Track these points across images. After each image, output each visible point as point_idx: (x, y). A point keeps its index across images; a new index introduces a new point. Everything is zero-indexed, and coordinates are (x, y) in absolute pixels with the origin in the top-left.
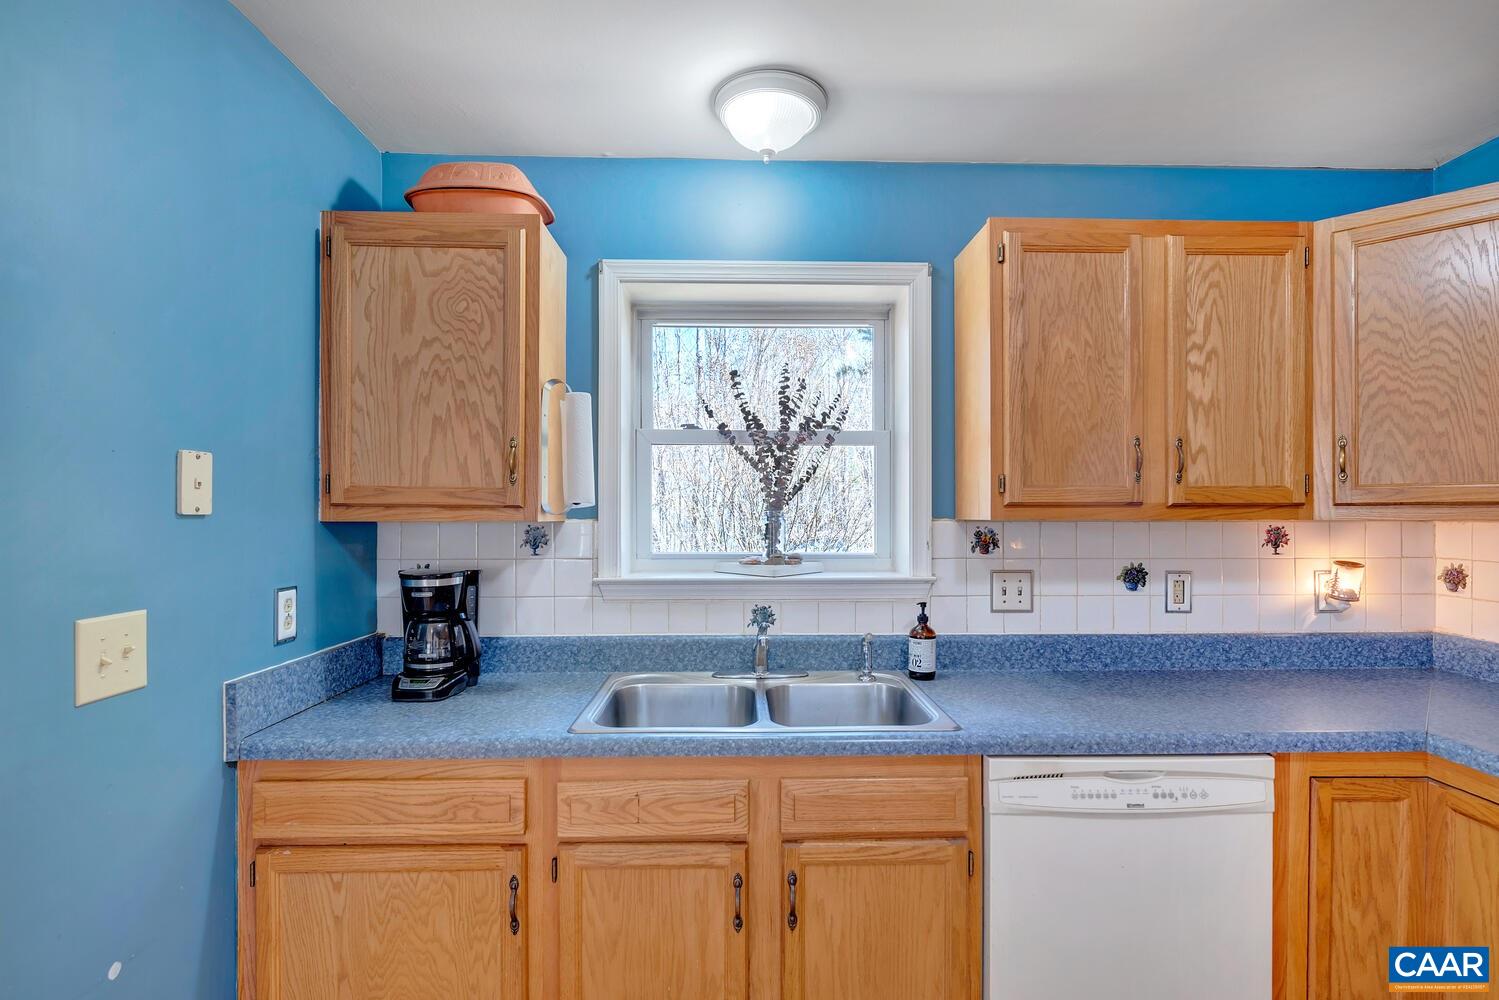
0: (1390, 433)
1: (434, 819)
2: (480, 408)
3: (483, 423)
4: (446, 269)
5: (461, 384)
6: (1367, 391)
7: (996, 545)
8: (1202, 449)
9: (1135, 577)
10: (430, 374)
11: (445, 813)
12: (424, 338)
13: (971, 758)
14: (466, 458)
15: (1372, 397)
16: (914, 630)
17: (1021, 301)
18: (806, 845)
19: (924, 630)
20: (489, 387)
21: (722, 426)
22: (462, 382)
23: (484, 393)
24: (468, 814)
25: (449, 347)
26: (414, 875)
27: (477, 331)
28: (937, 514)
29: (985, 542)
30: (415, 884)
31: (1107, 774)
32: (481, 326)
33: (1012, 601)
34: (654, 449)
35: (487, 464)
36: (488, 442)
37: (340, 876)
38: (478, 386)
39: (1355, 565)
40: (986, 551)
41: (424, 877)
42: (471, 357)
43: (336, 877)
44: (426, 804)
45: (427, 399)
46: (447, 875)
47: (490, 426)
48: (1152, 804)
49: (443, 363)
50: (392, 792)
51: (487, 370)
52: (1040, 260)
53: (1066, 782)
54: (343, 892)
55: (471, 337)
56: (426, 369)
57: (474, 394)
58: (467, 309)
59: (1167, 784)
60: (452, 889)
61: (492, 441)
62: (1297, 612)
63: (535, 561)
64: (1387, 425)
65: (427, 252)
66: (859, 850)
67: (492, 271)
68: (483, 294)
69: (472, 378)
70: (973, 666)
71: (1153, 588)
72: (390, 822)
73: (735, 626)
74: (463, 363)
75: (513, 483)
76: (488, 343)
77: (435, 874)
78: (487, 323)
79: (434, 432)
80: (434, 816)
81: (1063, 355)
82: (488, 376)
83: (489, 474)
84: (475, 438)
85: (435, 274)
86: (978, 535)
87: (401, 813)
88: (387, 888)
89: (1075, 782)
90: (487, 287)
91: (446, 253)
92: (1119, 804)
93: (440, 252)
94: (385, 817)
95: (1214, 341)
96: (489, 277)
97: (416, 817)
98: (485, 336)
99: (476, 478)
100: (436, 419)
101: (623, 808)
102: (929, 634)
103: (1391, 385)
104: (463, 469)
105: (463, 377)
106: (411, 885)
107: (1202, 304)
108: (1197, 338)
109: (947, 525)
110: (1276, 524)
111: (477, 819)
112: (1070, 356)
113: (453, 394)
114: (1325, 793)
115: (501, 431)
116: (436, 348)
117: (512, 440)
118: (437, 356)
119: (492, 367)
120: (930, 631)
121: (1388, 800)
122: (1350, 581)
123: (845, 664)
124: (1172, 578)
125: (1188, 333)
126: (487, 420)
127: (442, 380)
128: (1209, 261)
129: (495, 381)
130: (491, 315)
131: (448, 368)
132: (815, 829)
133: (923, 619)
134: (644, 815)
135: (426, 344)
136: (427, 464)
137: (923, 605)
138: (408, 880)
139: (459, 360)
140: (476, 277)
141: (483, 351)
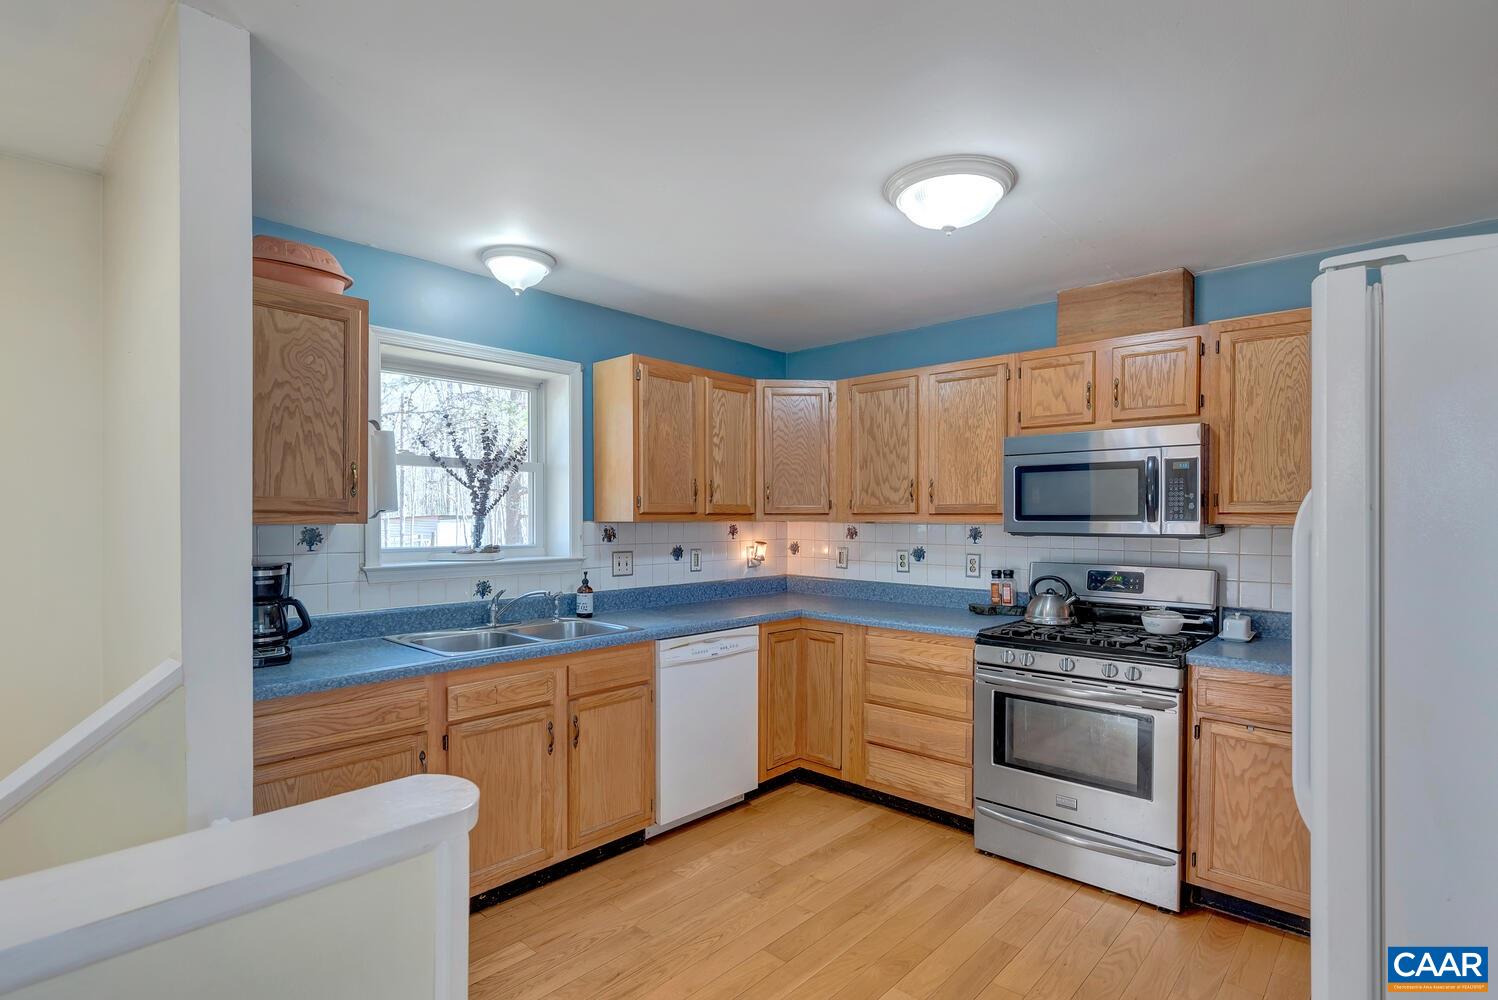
0: (784, 483)
1: (370, 724)
2: (325, 440)
3: (327, 449)
4: (298, 329)
5: (308, 419)
6: (776, 463)
7: (614, 536)
8: (718, 486)
9: (678, 553)
10: (282, 408)
11: (377, 719)
12: (276, 380)
13: (648, 642)
14: (312, 476)
15: (778, 465)
16: (580, 589)
17: (647, 403)
18: (581, 700)
19: (586, 587)
20: (332, 424)
21: (433, 455)
22: (309, 417)
23: (328, 428)
24: (393, 716)
25: (299, 390)
26: (350, 767)
27: (322, 380)
28: (585, 520)
29: (609, 535)
30: (351, 774)
31: (704, 641)
32: (325, 377)
33: (623, 570)
34: (398, 468)
35: (330, 481)
36: (331, 464)
37: (293, 780)
38: (322, 421)
39: (763, 543)
40: (610, 540)
41: (358, 766)
42: (317, 399)
43: (290, 782)
44: (363, 715)
45: (279, 428)
46: (374, 762)
47: (333, 452)
48: (721, 653)
49: (293, 401)
50: (337, 711)
51: (331, 410)
52: (656, 381)
53: (690, 647)
54: (296, 791)
55: (317, 384)
56: (278, 405)
57: (318, 427)
58: (313, 362)
59: (725, 643)
60: (377, 770)
61: (333, 463)
62: (741, 568)
63: (309, 557)
64: (783, 479)
65: (279, 314)
66: (605, 699)
67: (335, 337)
68: (327, 352)
69: (318, 416)
70: (605, 609)
71: (686, 558)
72: (339, 732)
73: (467, 595)
74: (310, 403)
75: (353, 496)
76: (330, 391)
77: (366, 763)
78: (330, 372)
79: (284, 455)
80: (369, 722)
81: (665, 434)
82: (332, 415)
83: (331, 488)
84: (320, 461)
85: (287, 331)
86: (606, 530)
87: (345, 724)
88: (330, 780)
89: (694, 647)
90: (331, 348)
91: (296, 317)
92: (708, 655)
93: (291, 315)
94: (333, 729)
95: (722, 433)
96: (333, 341)
97: (356, 725)
98: (329, 384)
99: (321, 491)
100: (287, 446)
101: (488, 696)
102: (590, 590)
103: (784, 461)
104: (310, 485)
105: (311, 414)
106: (349, 775)
107: (718, 413)
108: (716, 431)
109: (590, 525)
110: (733, 523)
111: (399, 719)
112: (668, 434)
113: (302, 425)
114: (773, 639)
115: (341, 456)
116: (287, 389)
117: (353, 463)
118: (288, 396)
119: (334, 408)
120: (589, 588)
121: (790, 640)
122: (762, 551)
123: (536, 615)
124: (694, 552)
125: (714, 427)
126: (330, 448)
127: (292, 415)
128: (721, 392)
129: (337, 419)
130: (334, 370)
131: (297, 406)
132: (586, 690)
133: (585, 582)
134: (500, 699)
135: (278, 385)
136: (278, 479)
137: (586, 573)
138: (346, 771)
139: (308, 399)
140: (322, 340)
141: (327, 395)
